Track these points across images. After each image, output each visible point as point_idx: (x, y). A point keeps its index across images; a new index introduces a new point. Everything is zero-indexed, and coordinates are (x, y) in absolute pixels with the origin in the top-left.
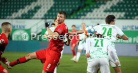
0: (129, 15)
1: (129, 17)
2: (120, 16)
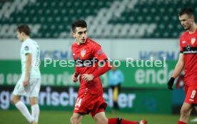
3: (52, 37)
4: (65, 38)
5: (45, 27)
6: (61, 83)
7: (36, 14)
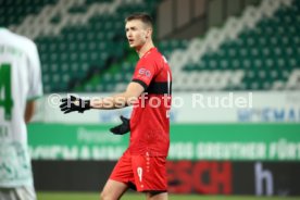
0: (257, 78)
1: (255, 85)
2: (230, 81)
3: (261, 88)
4: (281, 89)
5: (251, 74)
6: (276, 155)
7: (238, 56)
